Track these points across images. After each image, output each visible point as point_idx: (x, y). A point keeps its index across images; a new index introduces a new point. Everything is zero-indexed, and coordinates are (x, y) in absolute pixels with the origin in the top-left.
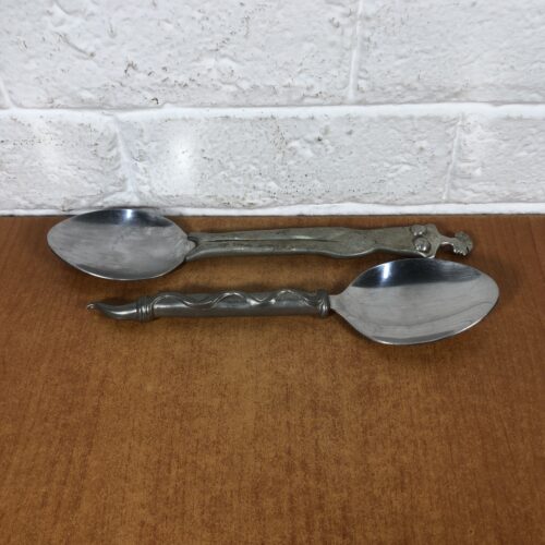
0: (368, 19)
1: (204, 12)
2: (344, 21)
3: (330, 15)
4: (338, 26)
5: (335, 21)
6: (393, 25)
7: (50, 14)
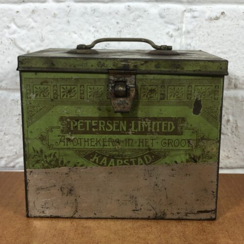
0: (188, 32)
1: (96, 28)
2: (175, 34)
3: (167, 30)
4: (171, 36)
5: (170, 34)
6: (203, 36)
7: (8, 27)
